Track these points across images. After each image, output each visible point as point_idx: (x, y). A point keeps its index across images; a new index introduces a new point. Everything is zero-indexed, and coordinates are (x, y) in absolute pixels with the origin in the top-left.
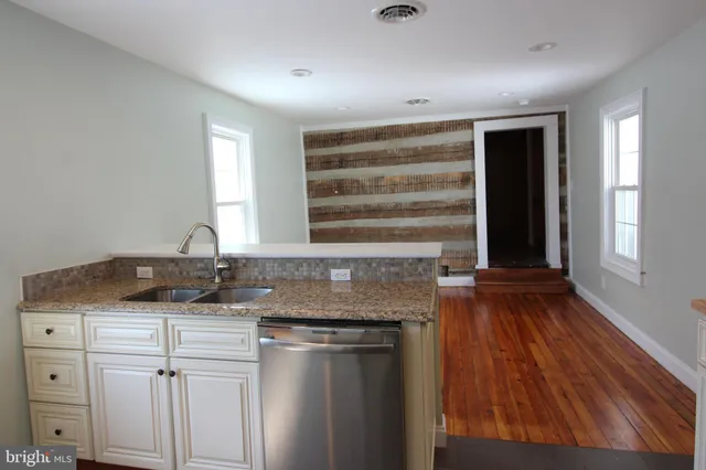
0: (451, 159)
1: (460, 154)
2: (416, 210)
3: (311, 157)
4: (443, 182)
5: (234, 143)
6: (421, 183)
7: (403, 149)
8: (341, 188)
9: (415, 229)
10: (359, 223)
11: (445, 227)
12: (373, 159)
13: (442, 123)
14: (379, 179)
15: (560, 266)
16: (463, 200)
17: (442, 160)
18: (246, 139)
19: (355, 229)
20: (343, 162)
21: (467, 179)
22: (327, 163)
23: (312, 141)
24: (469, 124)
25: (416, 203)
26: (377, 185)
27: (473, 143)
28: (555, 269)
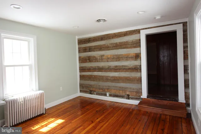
0: (131, 48)
1: (134, 45)
2: (116, 69)
3: (80, 48)
4: (127, 58)
5: (27, 42)
6: (118, 58)
7: (112, 44)
8: (89, 59)
9: (116, 77)
10: (96, 73)
11: (129, 77)
12: (100, 48)
13: (126, 32)
14: (102, 56)
15: (184, 102)
16: (136, 66)
17: (127, 48)
18: (32, 40)
19: (95, 76)
20: (90, 49)
21: (138, 56)
22: (85, 50)
23: (81, 42)
24: (138, 31)
25: (116, 66)
26: (102, 59)
27: (140, 40)
28: (182, 103)
